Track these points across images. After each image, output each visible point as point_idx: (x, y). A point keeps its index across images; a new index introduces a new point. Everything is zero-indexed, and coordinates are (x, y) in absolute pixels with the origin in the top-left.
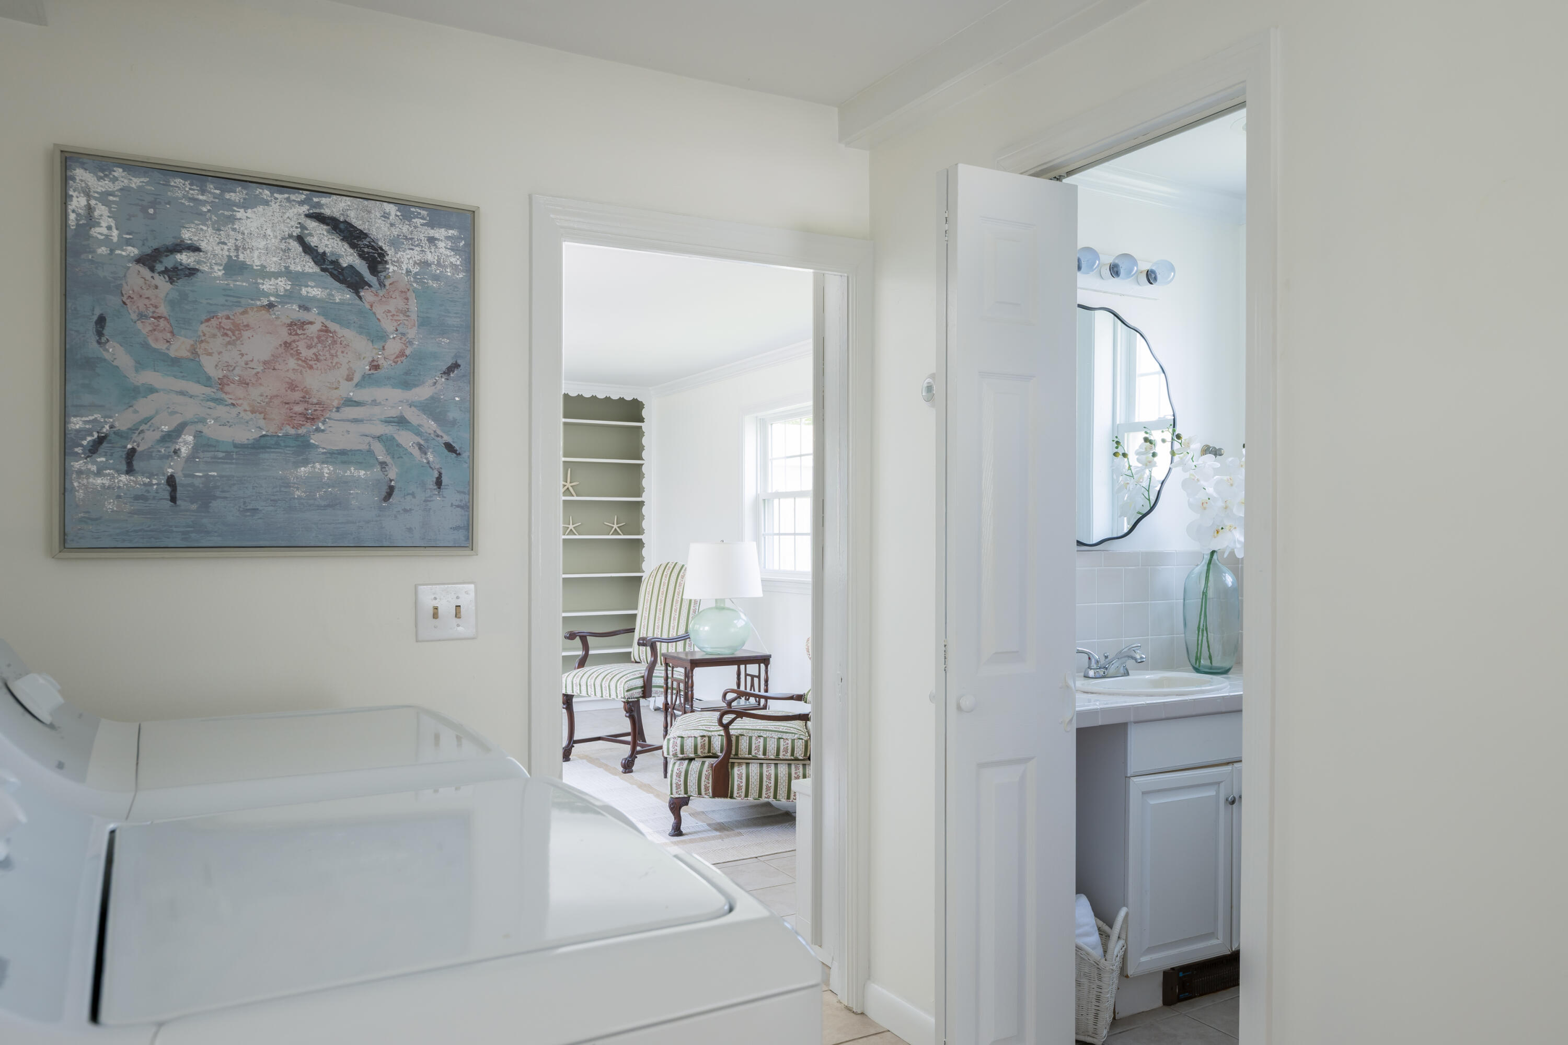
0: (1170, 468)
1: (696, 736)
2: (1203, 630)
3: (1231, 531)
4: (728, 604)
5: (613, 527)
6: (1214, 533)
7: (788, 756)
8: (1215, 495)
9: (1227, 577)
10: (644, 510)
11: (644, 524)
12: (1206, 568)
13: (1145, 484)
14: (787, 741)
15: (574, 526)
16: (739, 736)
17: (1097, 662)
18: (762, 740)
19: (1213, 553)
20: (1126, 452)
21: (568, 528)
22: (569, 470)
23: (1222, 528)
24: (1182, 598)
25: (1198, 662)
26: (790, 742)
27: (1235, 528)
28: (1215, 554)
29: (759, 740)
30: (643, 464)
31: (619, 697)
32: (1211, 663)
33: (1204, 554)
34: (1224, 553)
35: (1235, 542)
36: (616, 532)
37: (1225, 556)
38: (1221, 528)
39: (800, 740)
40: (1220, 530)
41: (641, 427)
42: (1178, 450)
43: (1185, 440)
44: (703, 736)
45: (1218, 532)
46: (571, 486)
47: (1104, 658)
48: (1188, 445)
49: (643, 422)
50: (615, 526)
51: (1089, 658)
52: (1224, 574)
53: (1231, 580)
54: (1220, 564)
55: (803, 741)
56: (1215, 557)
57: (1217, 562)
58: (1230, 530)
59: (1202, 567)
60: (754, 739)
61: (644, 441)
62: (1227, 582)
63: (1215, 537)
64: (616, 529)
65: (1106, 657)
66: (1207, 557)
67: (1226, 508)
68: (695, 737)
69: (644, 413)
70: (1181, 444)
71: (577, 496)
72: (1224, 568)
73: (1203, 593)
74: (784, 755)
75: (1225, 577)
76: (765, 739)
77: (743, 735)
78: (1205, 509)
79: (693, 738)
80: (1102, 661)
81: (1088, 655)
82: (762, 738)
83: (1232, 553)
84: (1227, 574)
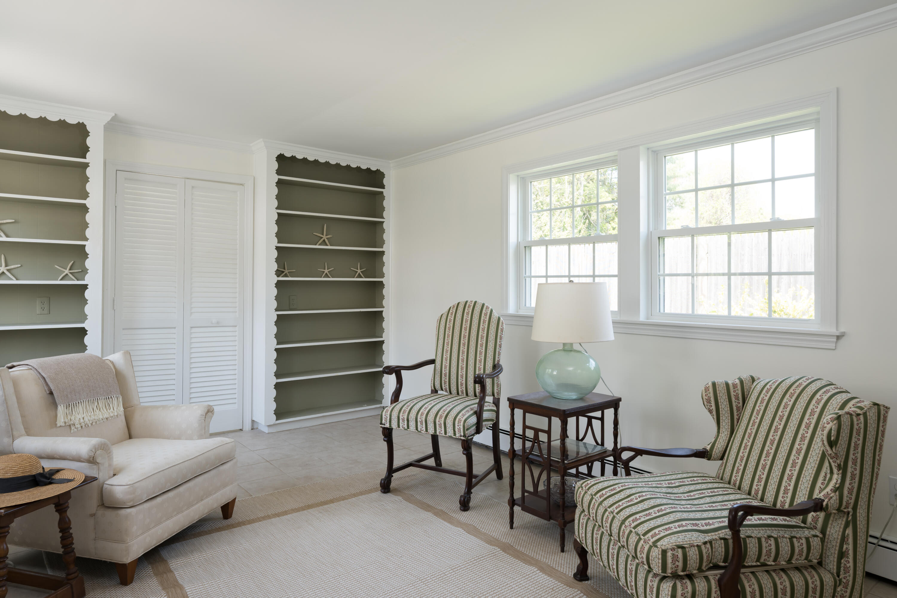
1: (699, 544)
4: (576, 347)
5: (357, 272)
7: (802, 561)
10: (385, 258)
11: (385, 270)
14: (801, 541)
15: (329, 270)
16: (745, 538)
18: (772, 542)
21: (324, 272)
22: (325, 225)
26: (804, 541)
29: (769, 542)
30: (384, 222)
31: (458, 435)
36: (359, 276)
39: (815, 538)
41: (382, 193)
44: (705, 543)
46: (327, 238)
49: (384, 188)
50: (359, 271)
55: (819, 539)
60: (763, 540)
61: (385, 203)
64: (359, 273)
68: (697, 546)
69: (385, 181)
71: (331, 245)
74: (797, 559)
76: (776, 540)
77: (751, 537)
79: (696, 548)
82: (772, 539)
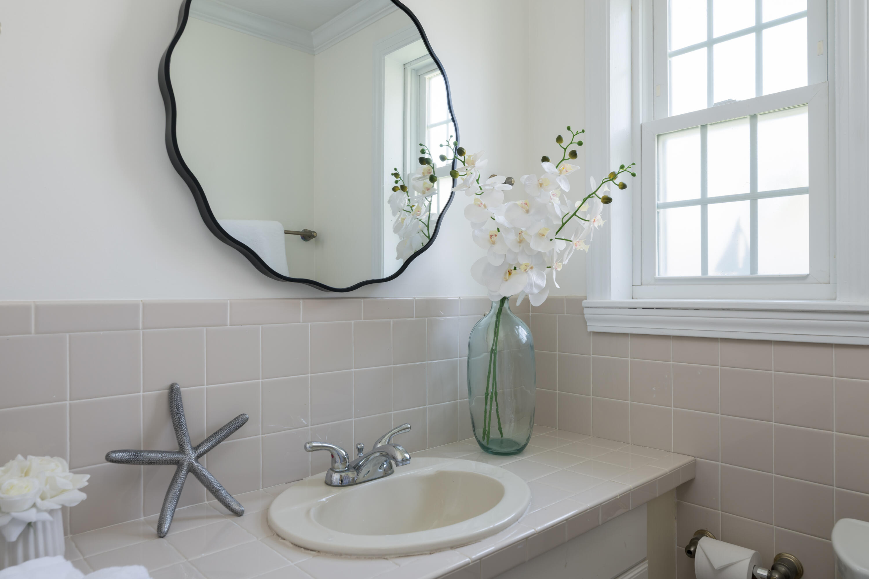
0: (452, 192)
2: (491, 398)
3: (527, 272)
6: (506, 273)
8: (507, 224)
9: (520, 330)
12: (494, 319)
13: (425, 218)
17: (343, 460)
19: (504, 299)
20: (406, 185)
23: (515, 269)
24: (467, 354)
25: (486, 438)
27: (532, 268)
28: (506, 301)
32: (502, 436)
33: (492, 302)
34: (516, 300)
35: (531, 285)
37: (518, 303)
38: (513, 268)
40: (514, 271)
42: (461, 169)
43: (469, 156)
45: (510, 273)
47: (357, 451)
48: (473, 164)
51: (333, 456)
52: (517, 327)
53: (526, 333)
54: (512, 315)
56: (506, 305)
57: (509, 311)
58: (525, 270)
59: (490, 318)
62: (521, 337)
63: (507, 280)
65: (360, 450)
66: (496, 306)
67: (520, 242)
70: (463, 162)
72: (517, 320)
73: (492, 350)
75: (518, 330)
78: (494, 243)
80: (353, 457)
81: (330, 451)
83: (526, 301)
84: (520, 327)
